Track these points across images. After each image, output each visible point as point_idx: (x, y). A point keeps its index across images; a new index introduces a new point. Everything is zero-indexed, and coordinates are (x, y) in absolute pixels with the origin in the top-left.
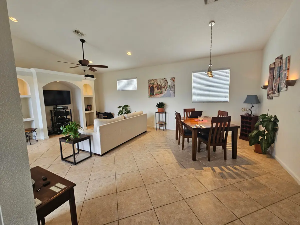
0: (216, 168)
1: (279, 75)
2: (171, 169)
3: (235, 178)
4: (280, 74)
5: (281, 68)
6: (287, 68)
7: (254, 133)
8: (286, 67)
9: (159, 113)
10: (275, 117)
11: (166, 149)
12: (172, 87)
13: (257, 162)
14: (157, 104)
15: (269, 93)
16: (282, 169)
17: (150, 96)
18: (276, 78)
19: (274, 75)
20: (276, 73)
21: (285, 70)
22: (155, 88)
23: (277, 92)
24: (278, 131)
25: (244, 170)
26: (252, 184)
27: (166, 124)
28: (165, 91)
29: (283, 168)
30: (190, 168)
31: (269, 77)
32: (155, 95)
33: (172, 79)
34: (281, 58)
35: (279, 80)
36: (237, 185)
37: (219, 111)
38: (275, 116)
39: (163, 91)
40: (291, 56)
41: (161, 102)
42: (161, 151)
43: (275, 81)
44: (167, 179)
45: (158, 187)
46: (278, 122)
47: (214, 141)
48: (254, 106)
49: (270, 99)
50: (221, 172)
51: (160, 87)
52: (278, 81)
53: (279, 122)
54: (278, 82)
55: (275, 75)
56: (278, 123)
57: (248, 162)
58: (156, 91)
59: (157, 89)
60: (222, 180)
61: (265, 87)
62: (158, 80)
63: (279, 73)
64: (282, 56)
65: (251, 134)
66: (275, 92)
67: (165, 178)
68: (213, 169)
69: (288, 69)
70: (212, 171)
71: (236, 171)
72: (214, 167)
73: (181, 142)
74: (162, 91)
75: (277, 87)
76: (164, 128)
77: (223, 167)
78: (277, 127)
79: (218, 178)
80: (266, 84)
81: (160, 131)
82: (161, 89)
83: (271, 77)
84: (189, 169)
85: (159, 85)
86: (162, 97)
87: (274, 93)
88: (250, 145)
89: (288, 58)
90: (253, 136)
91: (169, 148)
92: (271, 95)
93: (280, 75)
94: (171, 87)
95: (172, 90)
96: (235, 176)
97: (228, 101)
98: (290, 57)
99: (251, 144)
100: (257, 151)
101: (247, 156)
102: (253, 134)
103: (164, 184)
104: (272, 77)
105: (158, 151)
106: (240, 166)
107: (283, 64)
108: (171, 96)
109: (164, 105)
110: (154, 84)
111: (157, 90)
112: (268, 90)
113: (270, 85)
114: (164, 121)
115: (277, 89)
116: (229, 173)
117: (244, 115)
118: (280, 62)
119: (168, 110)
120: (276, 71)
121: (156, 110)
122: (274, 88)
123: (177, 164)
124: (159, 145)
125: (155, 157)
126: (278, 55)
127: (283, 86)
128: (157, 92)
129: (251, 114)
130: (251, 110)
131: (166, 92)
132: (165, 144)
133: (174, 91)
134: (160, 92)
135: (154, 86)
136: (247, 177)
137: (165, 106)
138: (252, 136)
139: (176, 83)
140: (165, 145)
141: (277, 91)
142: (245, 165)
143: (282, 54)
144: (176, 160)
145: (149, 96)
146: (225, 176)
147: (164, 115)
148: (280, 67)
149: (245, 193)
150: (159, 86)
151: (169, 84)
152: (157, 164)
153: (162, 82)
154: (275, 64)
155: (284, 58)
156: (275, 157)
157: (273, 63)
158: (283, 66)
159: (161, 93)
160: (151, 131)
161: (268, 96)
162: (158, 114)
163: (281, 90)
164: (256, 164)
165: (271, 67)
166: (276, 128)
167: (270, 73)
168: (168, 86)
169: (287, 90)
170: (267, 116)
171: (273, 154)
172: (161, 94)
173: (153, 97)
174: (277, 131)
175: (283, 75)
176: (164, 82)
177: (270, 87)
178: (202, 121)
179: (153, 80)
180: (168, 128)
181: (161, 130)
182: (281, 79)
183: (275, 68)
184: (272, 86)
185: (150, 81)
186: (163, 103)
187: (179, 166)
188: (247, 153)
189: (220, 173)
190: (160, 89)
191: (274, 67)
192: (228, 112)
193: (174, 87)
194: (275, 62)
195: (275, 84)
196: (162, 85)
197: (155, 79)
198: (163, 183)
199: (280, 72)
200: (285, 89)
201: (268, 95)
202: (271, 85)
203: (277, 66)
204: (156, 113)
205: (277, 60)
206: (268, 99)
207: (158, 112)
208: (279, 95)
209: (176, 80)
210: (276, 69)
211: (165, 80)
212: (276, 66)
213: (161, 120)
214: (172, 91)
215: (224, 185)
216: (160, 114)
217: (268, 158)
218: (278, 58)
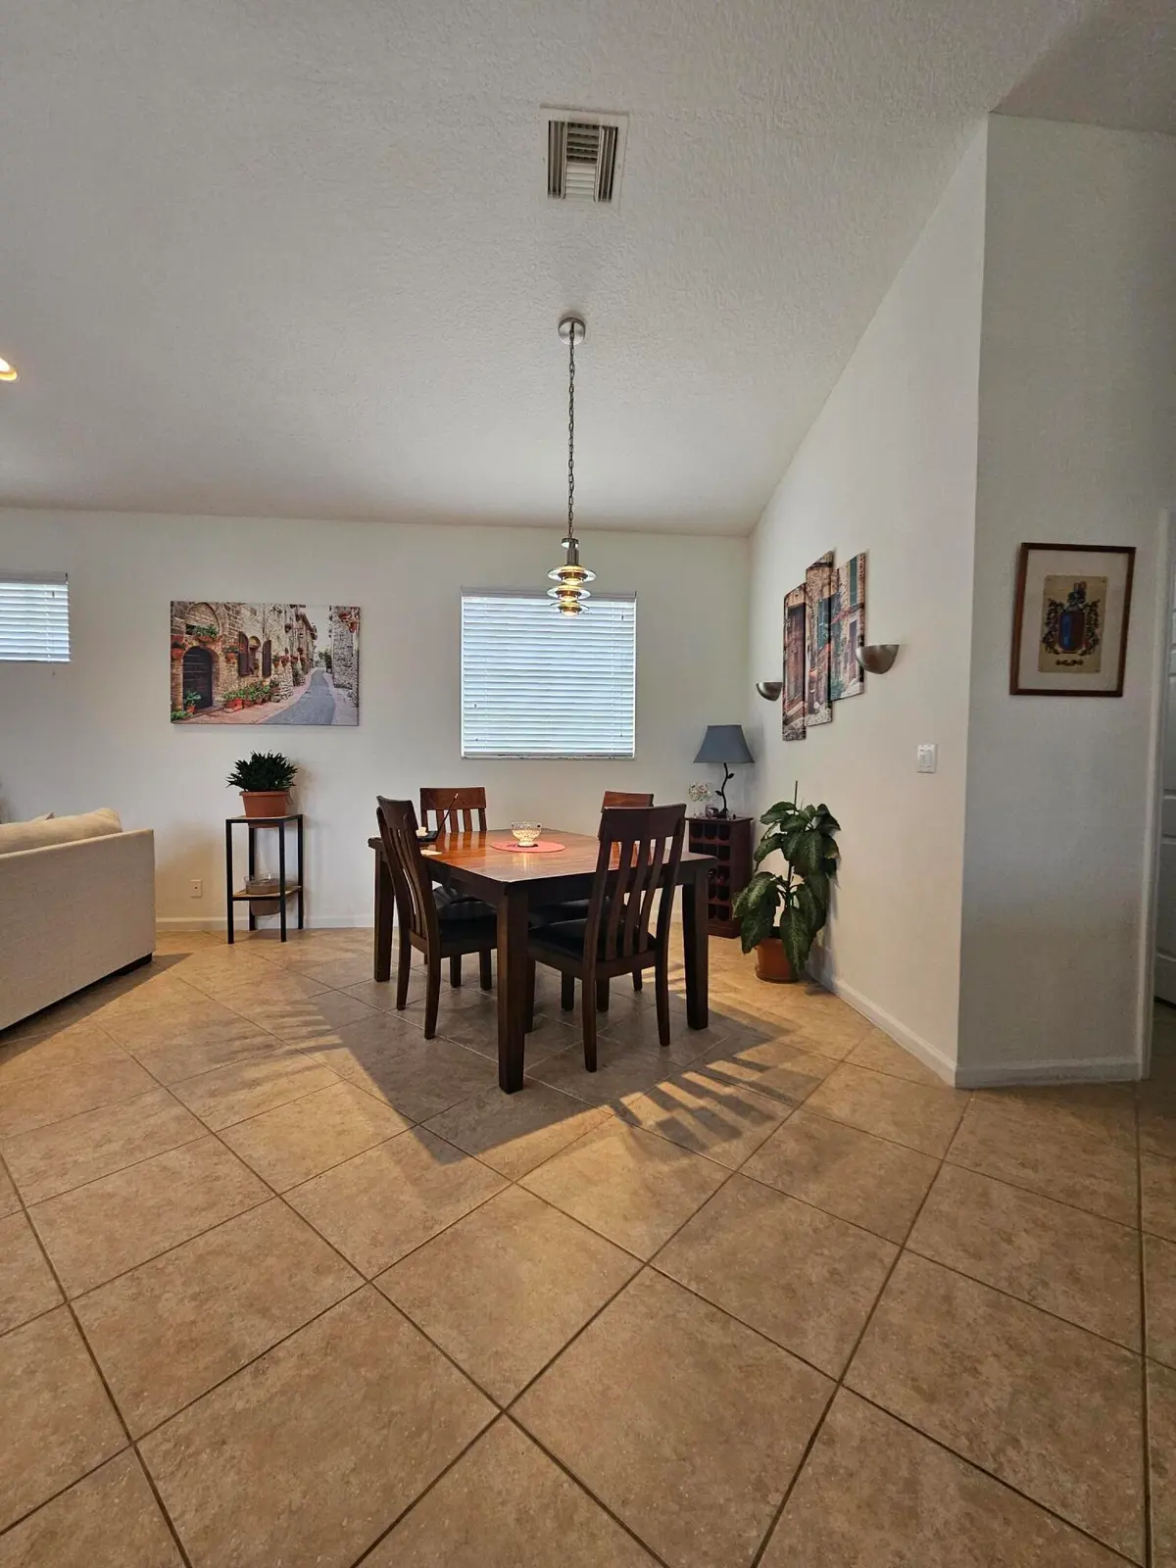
0: (638, 1102)
1: (825, 632)
2: (366, 1191)
3: (734, 1133)
4: (829, 630)
5: (835, 604)
6: (859, 602)
7: (757, 888)
8: (853, 598)
9: (254, 826)
10: (824, 812)
11: (319, 1057)
12: (345, 666)
13: (786, 1025)
14: (242, 765)
15: (790, 713)
16: (873, 1032)
17: (181, 713)
18: (816, 646)
19: (807, 634)
20: (814, 628)
21: (851, 611)
22: (222, 659)
23: (825, 704)
24: (838, 872)
25: (754, 1076)
26: (810, 1137)
27: (300, 893)
28: (297, 682)
29: (874, 1026)
30: (494, 1146)
31: (785, 649)
32: (220, 705)
33: (342, 616)
34: (831, 565)
35: (830, 652)
36: (756, 1166)
37: (607, 793)
38: (823, 807)
39: (282, 685)
40: (868, 551)
41: (264, 753)
42: (280, 1075)
43: (812, 660)
44: (349, 1283)
45: (270, 1400)
46: (839, 832)
47: (610, 948)
48: (732, 775)
49: (797, 739)
50: (664, 1115)
51: (259, 656)
52: (823, 657)
53: (839, 829)
54: (827, 660)
55: (812, 636)
56: (837, 837)
57: (757, 1033)
58: (227, 679)
59: (239, 671)
60: (685, 1162)
61: (772, 692)
62: (245, 613)
63: (827, 625)
64: (832, 555)
65: (746, 899)
66: (816, 705)
67: (327, 1287)
68: (624, 1113)
69: (863, 606)
70: (623, 1127)
71: (728, 1090)
72: (625, 1100)
73: (417, 990)
74: (274, 685)
75: (823, 682)
76: (292, 922)
77: (664, 1086)
78: (836, 854)
79: (665, 1158)
80: (776, 676)
81: (265, 943)
82: (267, 673)
83: (793, 647)
84: (493, 1151)
85: (252, 643)
86: (274, 722)
87: (812, 711)
88: (746, 950)
89: (859, 562)
90: (754, 903)
91: (334, 1046)
92: (797, 723)
93: (829, 633)
94: (334, 661)
95: (342, 679)
96: (729, 1116)
97: (631, 755)
98: (864, 557)
99: (748, 944)
100: (768, 974)
101: (740, 1003)
102: (754, 896)
103: (330, 1345)
104: (799, 643)
105: (253, 1084)
106: (735, 1061)
107: (838, 586)
108: (337, 718)
109: (291, 770)
110: (211, 632)
111: (241, 675)
112: (784, 702)
113: (793, 679)
114: (287, 878)
115: (823, 694)
116: (703, 1109)
117: (698, 814)
118: (826, 581)
119: (315, 801)
120: (813, 616)
121: (234, 802)
122: (810, 688)
123: (409, 1138)
124: (259, 1040)
125: (232, 1139)
126: (818, 555)
127: (847, 675)
128: (235, 687)
129: (725, 809)
130: (721, 794)
131: (299, 692)
132: (306, 1024)
133: (354, 688)
134: (257, 688)
135: (218, 649)
136: (779, 1109)
137: (295, 778)
138: (750, 905)
139: (372, 641)
140: (304, 1031)
141: (821, 700)
142: (750, 1051)
143: (831, 549)
144: (396, 1118)
145: (174, 708)
146: (690, 1136)
147: (291, 836)
148: (830, 599)
149: (804, 1198)
150: (254, 649)
151: (323, 644)
152: (256, 1186)
153: (276, 629)
154: (808, 589)
155: (841, 562)
156: (832, 984)
157: (800, 587)
158: (839, 596)
159: (270, 695)
160: (189, 955)
161: (786, 728)
162: (241, 832)
163: (839, 695)
164: (786, 1032)
165: (791, 604)
166: (833, 857)
167: (788, 630)
168: (316, 658)
169: (862, 691)
170: (795, 809)
171: (825, 973)
172: (264, 701)
173: (205, 718)
174: (835, 868)
175: (843, 632)
176: (288, 628)
177: (790, 688)
178: (536, 845)
179: (203, 608)
180: (315, 919)
181: (266, 935)
182: (837, 650)
183: (807, 607)
184: (800, 680)
185: (180, 610)
186: (280, 758)
187: (425, 1155)
188: (735, 990)
189: (662, 1125)
190: (260, 673)
191: (804, 604)
192: (652, 796)
193: (354, 661)
194: (805, 584)
195: (815, 673)
196: (275, 646)
197: (222, 600)
198: (313, 1338)
199: (830, 622)
200: (854, 686)
201: (786, 722)
202: (797, 678)
203: (816, 599)
204: (229, 823)
205: (812, 572)
206: (787, 738)
207: (247, 816)
208: (831, 716)
209: (367, 623)
210: (814, 611)
211: (297, 620)
212: (811, 599)
213: (268, 868)
214: (340, 690)
215: (702, 1188)
216: (261, 832)
217: (811, 998)
218: (818, 565)
